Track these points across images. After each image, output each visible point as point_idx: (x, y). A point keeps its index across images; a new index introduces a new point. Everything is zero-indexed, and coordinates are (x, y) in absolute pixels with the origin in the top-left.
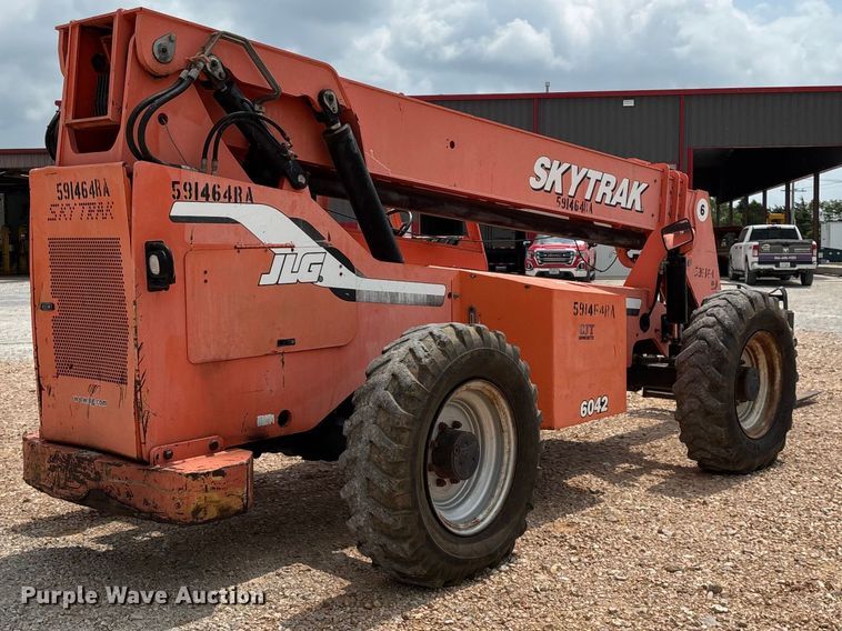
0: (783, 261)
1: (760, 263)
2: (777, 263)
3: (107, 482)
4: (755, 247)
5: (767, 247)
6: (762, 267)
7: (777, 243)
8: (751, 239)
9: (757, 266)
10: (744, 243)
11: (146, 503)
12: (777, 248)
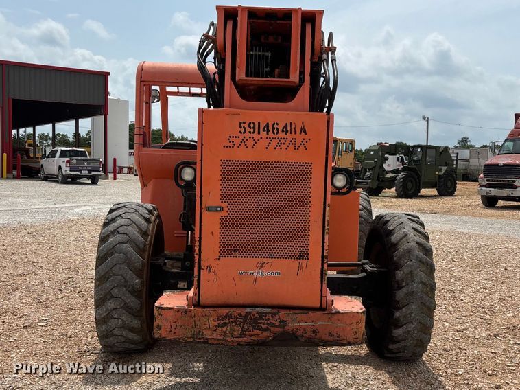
0: (84, 170)
1: (70, 171)
2: (80, 171)
3: (291, 326)
4: (67, 161)
5: (74, 162)
6: (72, 173)
7: (81, 160)
8: (61, 156)
9: (69, 172)
10: (55, 159)
11: (331, 335)
12: (80, 162)
